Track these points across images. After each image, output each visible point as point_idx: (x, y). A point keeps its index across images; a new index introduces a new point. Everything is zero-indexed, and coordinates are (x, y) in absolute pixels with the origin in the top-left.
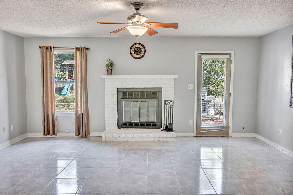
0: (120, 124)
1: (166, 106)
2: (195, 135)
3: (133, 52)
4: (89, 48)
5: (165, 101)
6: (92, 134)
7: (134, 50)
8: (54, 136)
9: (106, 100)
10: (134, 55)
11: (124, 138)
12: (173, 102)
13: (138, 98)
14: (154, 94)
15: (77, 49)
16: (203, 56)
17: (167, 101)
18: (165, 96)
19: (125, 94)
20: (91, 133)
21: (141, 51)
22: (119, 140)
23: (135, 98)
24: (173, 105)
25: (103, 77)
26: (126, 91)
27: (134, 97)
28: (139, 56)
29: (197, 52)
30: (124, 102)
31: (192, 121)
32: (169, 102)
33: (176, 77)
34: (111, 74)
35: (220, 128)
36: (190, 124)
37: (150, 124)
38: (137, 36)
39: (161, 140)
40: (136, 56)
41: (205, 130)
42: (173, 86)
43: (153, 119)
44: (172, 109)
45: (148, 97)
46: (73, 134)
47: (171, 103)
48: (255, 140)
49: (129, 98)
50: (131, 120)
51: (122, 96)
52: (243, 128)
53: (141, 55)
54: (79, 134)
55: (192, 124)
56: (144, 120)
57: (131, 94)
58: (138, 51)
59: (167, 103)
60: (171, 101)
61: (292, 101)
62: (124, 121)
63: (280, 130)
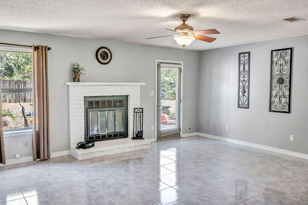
1: (135, 113)
2: (156, 140)
3: (99, 57)
5: (134, 108)
7: (101, 55)
8: (1, 165)
10: (100, 60)
11: (102, 152)
12: (142, 109)
13: (105, 107)
14: (121, 101)
16: (162, 65)
17: (136, 108)
18: (133, 104)
19: (91, 103)
20: (51, 154)
21: (108, 56)
23: (102, 107)
24: (143, 113)
25: (67, 84)
26: (92, 99)
27: (100, 107)
28: (106, 61)
29: (157, 61)
30: (90, 113)
31: (153, 126)
32: (138, 109)
33: (143, 84)
34: (79, 81)
35: (175, 130)
36: (152, 130)
37: (117, 134)
39: (138, 149)
40: (103, 61)
41: (164, 134)
42: (139, 93)
43: (119, 129)
44: (142, 116)
45: (115, 106)
47: (140, 110)
49: (95, 108)
50: (98, 132)
51: (88, 106)
52: (190, 129)
53: (108, 60)
54: (38, 156)
57: (97, 103)
58: (105, 56)
59: (136, 110)
60: (141, 109)
61: (240, 103)
62: (91, 134)
63: (228, 126)
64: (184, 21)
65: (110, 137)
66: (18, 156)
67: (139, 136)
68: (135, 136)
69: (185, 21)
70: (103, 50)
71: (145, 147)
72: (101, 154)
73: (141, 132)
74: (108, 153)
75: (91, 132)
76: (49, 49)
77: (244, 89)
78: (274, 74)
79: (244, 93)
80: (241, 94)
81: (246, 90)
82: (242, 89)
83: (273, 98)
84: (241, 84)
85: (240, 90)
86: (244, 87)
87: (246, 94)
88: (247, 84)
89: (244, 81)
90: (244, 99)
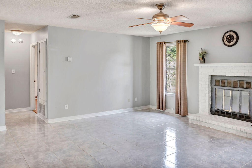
0: (213, 110)
3: (225, 40)
7: (227, 38)
8: (163, 111)
9: (200, 86)
10: (226, 43)
13: (231, 87)
14: (248, 83)
19: (217, 81)
21: (233, 39)
22: (202, 124)
23: (227, 86)
25: (195, 65)
26: (218, 78)
30: (216, 89)
34: (204, 62)
37: (243, 116)
40: (229, 44)
45: (241, 87)
49: (221, 86)
50: (223, 108)
51: (215, 83)
53: (234, 42)
56: (236, 110)
58: (230, 39)
62: (216, 108)
64: (160, 10)
65: (235, 116)
70: (228, 34)
72: (206, 125)
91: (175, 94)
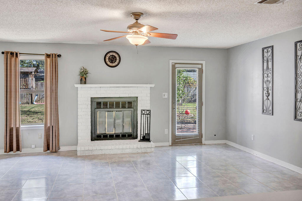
0: (94, 136)
1: (142, 115)
2: (171, 145)
3: (107, 60)
4: (61, 55)
5: (141, 110)
6: (63, 149)
7: (109, 58)
8: (18, 152)
9: (79, 110)
10: (109, 63)
11: (101, 151)
12: (150, 111)
13: (113, 108)
14: (130, 103)
15: (48, 56)
16: (177, 66)
17: (144, 110)
18: (141, 106)
19: (99, 104)
20: (61, 147)
21: (116, 60)
22: (96, 153)
23: (110, 108)
24: (150, 115)
25: (76, 86)
26: (100, 100)
27: (108, 107)
28: (114, 64)
29: (171, 62)
30: (98, 112)
31: (167, 130)
32: (146, 111)
33: (153, 86)
34: (85, 83)
35: (195, 136)
36: (165, 133)
37: (126, 135)
38: (137, 45)
39: (140, 151)
40: (111, 64)
41: (180, 139)
42: (149, 95)
43: (128, 130)
44: (149, 118)
45: (124, 107)
46: (41, 150)
47: (148, 112)
48: (226, 146)
49: (103, 108)
50: (106, 131)
51: (96, 106)
52: (215, 135)
53: (116, 63)
54: (48, 149)
55: (167, 133)
56: (119, 131)
57: (105, 104)
58: (113, 59)
59: (143, 112)
60: (148, 110)
61: (265, 108)
62: (98, 132)
63: (253, 135)
64: (136, 20)
65: (117, 137)
66: (33, 146)
67: (146, 139)
68: (142, 138)
69: (138, 20)
70: (111, 54)
71: (149, 150)
72: (100, 153)
73: (149, 134)
74: (107, 152)
75: (98, 131)
76: (59, 56)
77: (268, 92)
78: (298, 73)
79: (268, 97)
80: (265, 98)
81: (270, 92)
82: (266, 91)
83: (298, 103)
84: (265, 86)
85: (265, 92)
86: (268, 89)
87: (270, 97)
88: (271, 85)
89: (268, 81)
90: (268, 103)
91: (44, 125)
